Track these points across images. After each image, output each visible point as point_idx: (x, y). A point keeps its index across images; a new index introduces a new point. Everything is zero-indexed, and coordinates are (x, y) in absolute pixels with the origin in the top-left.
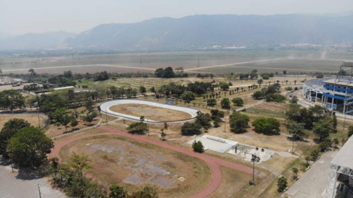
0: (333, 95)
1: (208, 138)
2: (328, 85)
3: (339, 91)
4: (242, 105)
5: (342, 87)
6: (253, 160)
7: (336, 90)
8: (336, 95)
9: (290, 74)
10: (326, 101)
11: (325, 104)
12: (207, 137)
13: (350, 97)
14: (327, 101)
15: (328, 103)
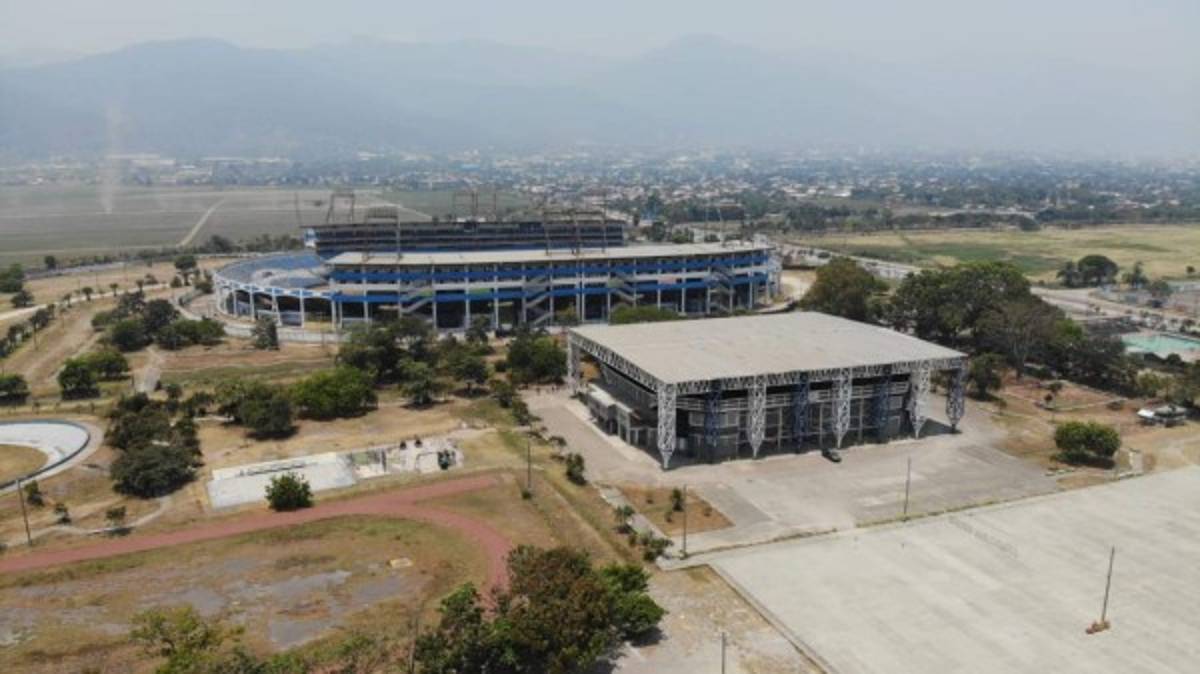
0: (365, 294)
1: (242, 474)
2: (342, 272)
3: (375, 282)
4: (123, 373)
5: (383, 271)
6: (444, 466)
7: (369, 281)
8: (370, 293)
9: (74, 264)
10: (337, 315)
11: (338, 321)
12: (238, 472)
13: (411, 291)
14: (341, 313)
15: (346, 319)
